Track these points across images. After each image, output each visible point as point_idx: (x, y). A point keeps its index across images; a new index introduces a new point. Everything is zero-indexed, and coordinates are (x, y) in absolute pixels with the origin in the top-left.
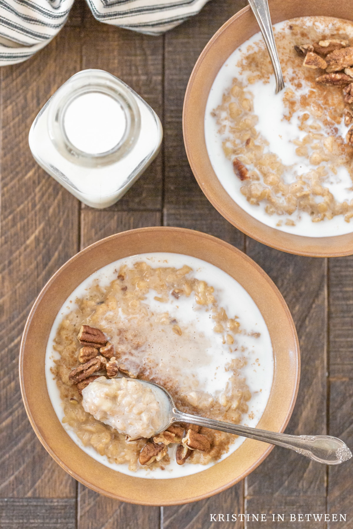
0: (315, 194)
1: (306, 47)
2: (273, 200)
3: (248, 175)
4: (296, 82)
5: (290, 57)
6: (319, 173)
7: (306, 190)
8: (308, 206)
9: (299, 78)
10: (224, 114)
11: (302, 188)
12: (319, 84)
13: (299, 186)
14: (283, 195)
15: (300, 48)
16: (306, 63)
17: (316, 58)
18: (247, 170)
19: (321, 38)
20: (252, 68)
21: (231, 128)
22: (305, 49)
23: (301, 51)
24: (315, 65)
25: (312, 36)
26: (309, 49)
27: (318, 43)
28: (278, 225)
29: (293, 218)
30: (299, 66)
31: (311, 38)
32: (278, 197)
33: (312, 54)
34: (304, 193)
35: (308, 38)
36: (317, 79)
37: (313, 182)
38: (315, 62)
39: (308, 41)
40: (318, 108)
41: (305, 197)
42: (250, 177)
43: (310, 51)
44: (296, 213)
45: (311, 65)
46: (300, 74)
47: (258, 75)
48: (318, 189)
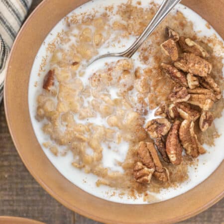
0: (90, 145)
1: (174, 33)
2: (57, 124)
3: (51, 88)
4: (146, 54)
5: (158, 32)
6: (106, 133)
7: (86, 137)
8: (78, 150)
9: (150, 53)
10: (76, 31)
11: (84, 133)
12: (161, 69)
13: (82, 129)
14: (67, 126)
15: (169, 31)
16: (163, 45)
17: (174, 47)
18: (53, 84)
19: (192, 37)
20: (124, 16)
21: (73, 45)
22: (172, 35)
23: (168, 34)
24: (169, 52)
25: (187, 30)
26: (175, 37)
27: (185, 38)
28: (45, 145)
29: (61, 149)
30: (158, 44)
31: (184, 31)
32: (62, 124)
33: (173, 42)
34: (82, 137)
35: (183, 29)
36: (162, 64)
37: (96, 135)
38: (170, 50)
39: (180, 32)
40: (143, 86)
41: (81, 140)
42: (49, 91)
43: (174, 40)
44: (65, 147)
45: (166, 50)
46: (154, 50)
47: (124, 26)
48: (94, 143)
